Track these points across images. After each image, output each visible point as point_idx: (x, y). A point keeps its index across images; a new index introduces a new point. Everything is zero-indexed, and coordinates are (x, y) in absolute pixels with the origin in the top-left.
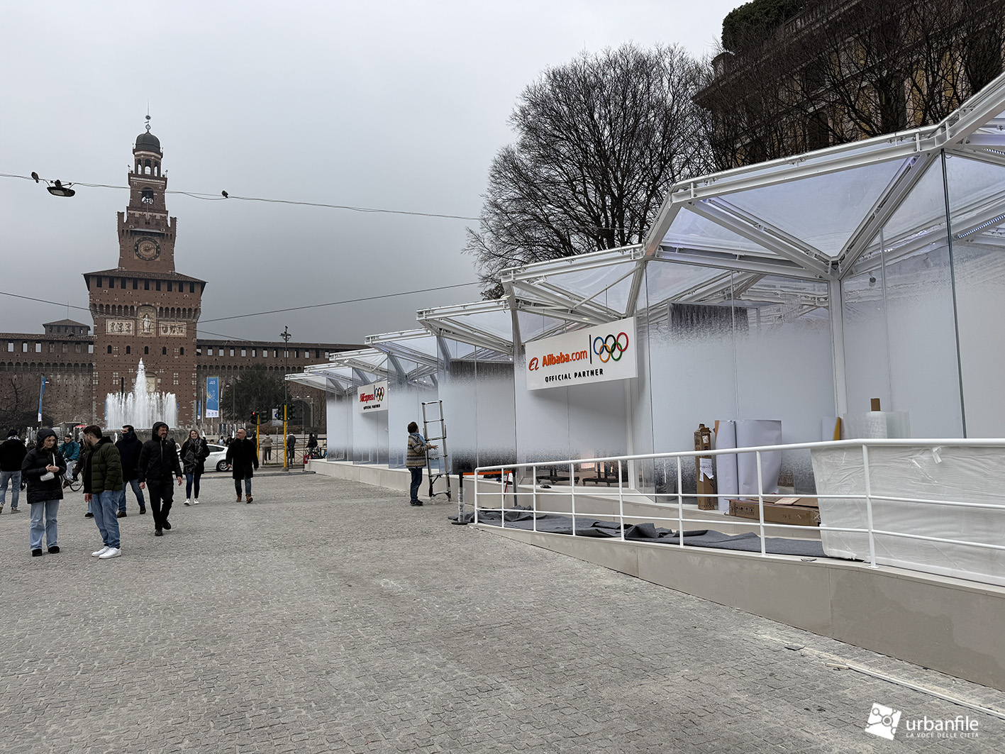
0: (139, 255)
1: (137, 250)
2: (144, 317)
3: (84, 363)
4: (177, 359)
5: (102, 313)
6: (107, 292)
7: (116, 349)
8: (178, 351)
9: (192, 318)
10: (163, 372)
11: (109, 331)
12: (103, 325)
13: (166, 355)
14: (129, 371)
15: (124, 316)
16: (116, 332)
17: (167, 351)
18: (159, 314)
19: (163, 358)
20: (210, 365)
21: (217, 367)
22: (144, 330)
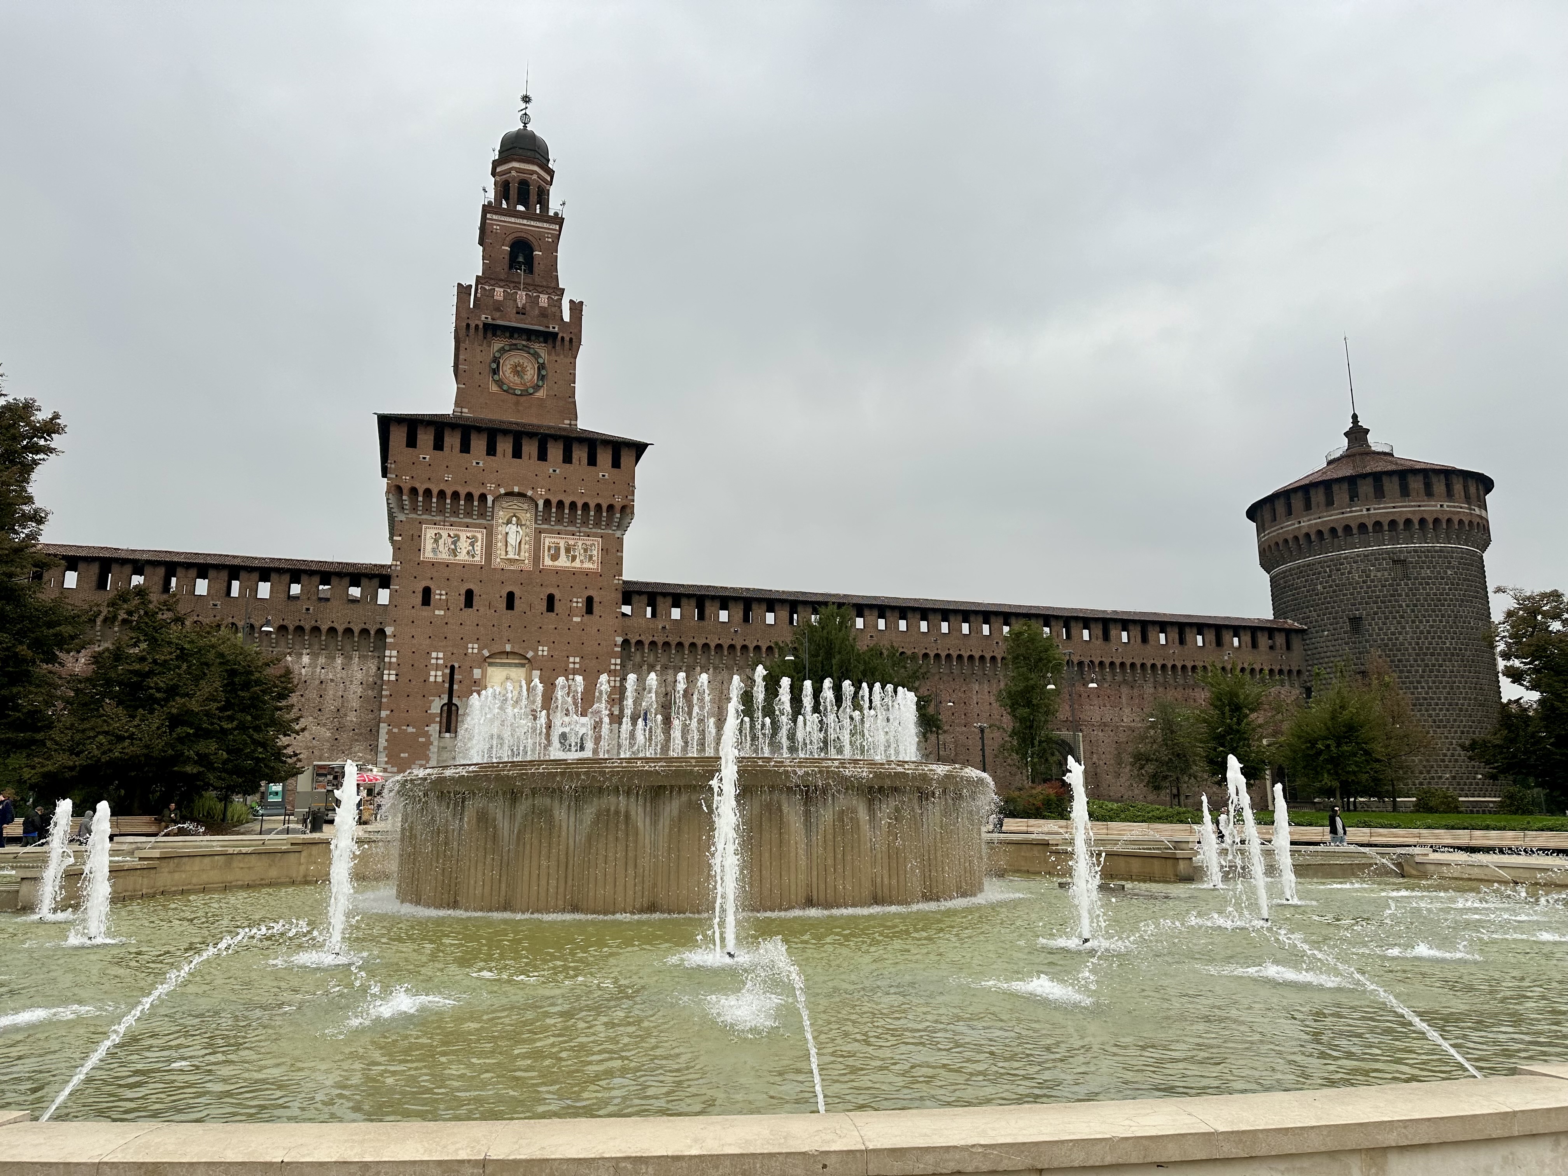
0: (500, 383)
1: (495, 372)
2: (509, 522)
3: (365, 627)
4: (578, 623)
5: (414, 509)
6: (427, 459)
7: (441, 595)
8: (580, 605)
9: (614, 528)
10: (545, 653)
11: (428, 553)
12: (416, 537)
13: (553, 615)
14: (468, 649)
15: (464, 517)
16: (444, 555)
17: (557, 604)
18: (543, 516)
19: (546, 620)
20: (651, 639)
21: (667, 644)
22: (507, 552)
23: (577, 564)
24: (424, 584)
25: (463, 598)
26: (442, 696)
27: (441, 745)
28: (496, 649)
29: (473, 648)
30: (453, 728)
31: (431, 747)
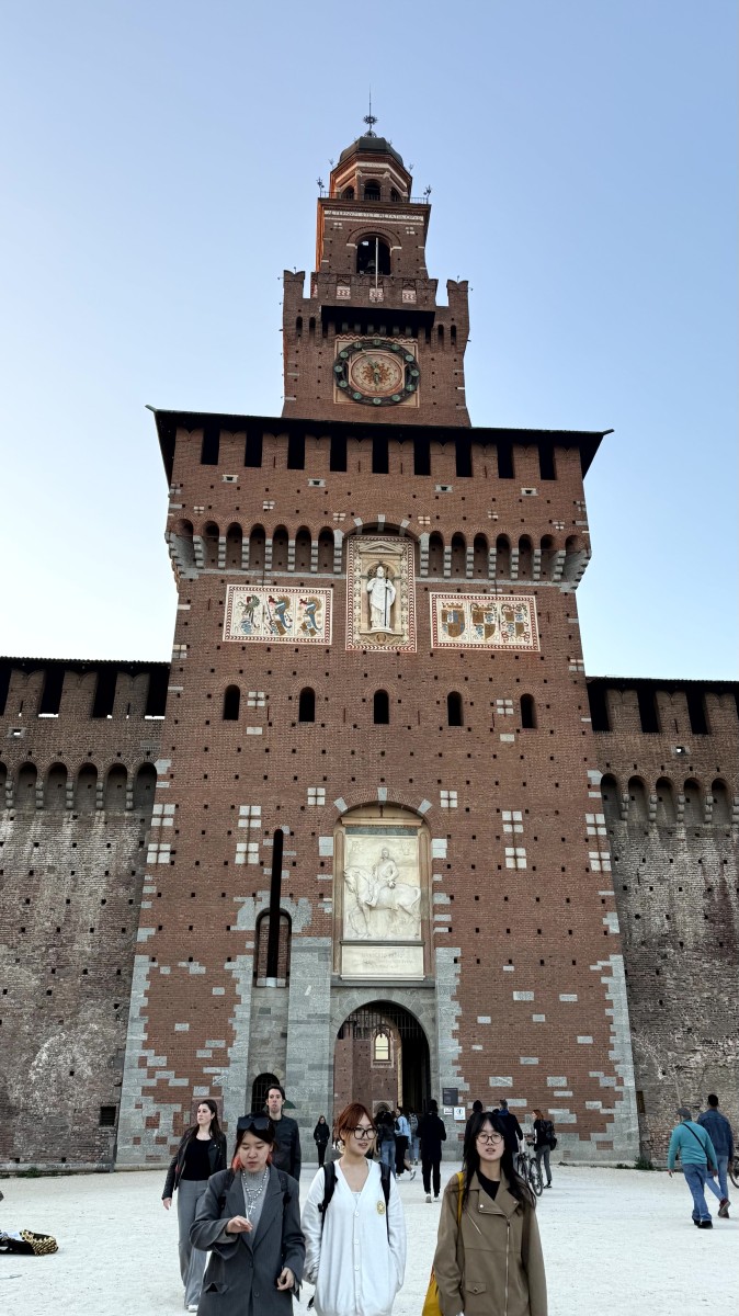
0: (348, 391)
1: (342, 376)
2: (371, 575)
3: (119, 760)
4: (510, 745)
5: (213, 562)
6: (235, 480)
7: (257, 699)
8: (510, 711)
9: (557, 577)
10: (454, 804)
11: (235, 629)
12: (215, 605)
13: (462, 730)
14: (306, 797)
15: (296, 570)
16: (262, 632)
17: (467, 712)
18: (429, 561)
19: (451, 740)
20: (659, 773)
21: (692, 785)
22: (370, 624)
23: (496, 639)
24: (226, 682)
25: (296, 704)
26: (259, 894)
27: (259, 1003)
28: (362, 797)
29: (316, 796)
30: (281, 965)
31: (237, 1008)
